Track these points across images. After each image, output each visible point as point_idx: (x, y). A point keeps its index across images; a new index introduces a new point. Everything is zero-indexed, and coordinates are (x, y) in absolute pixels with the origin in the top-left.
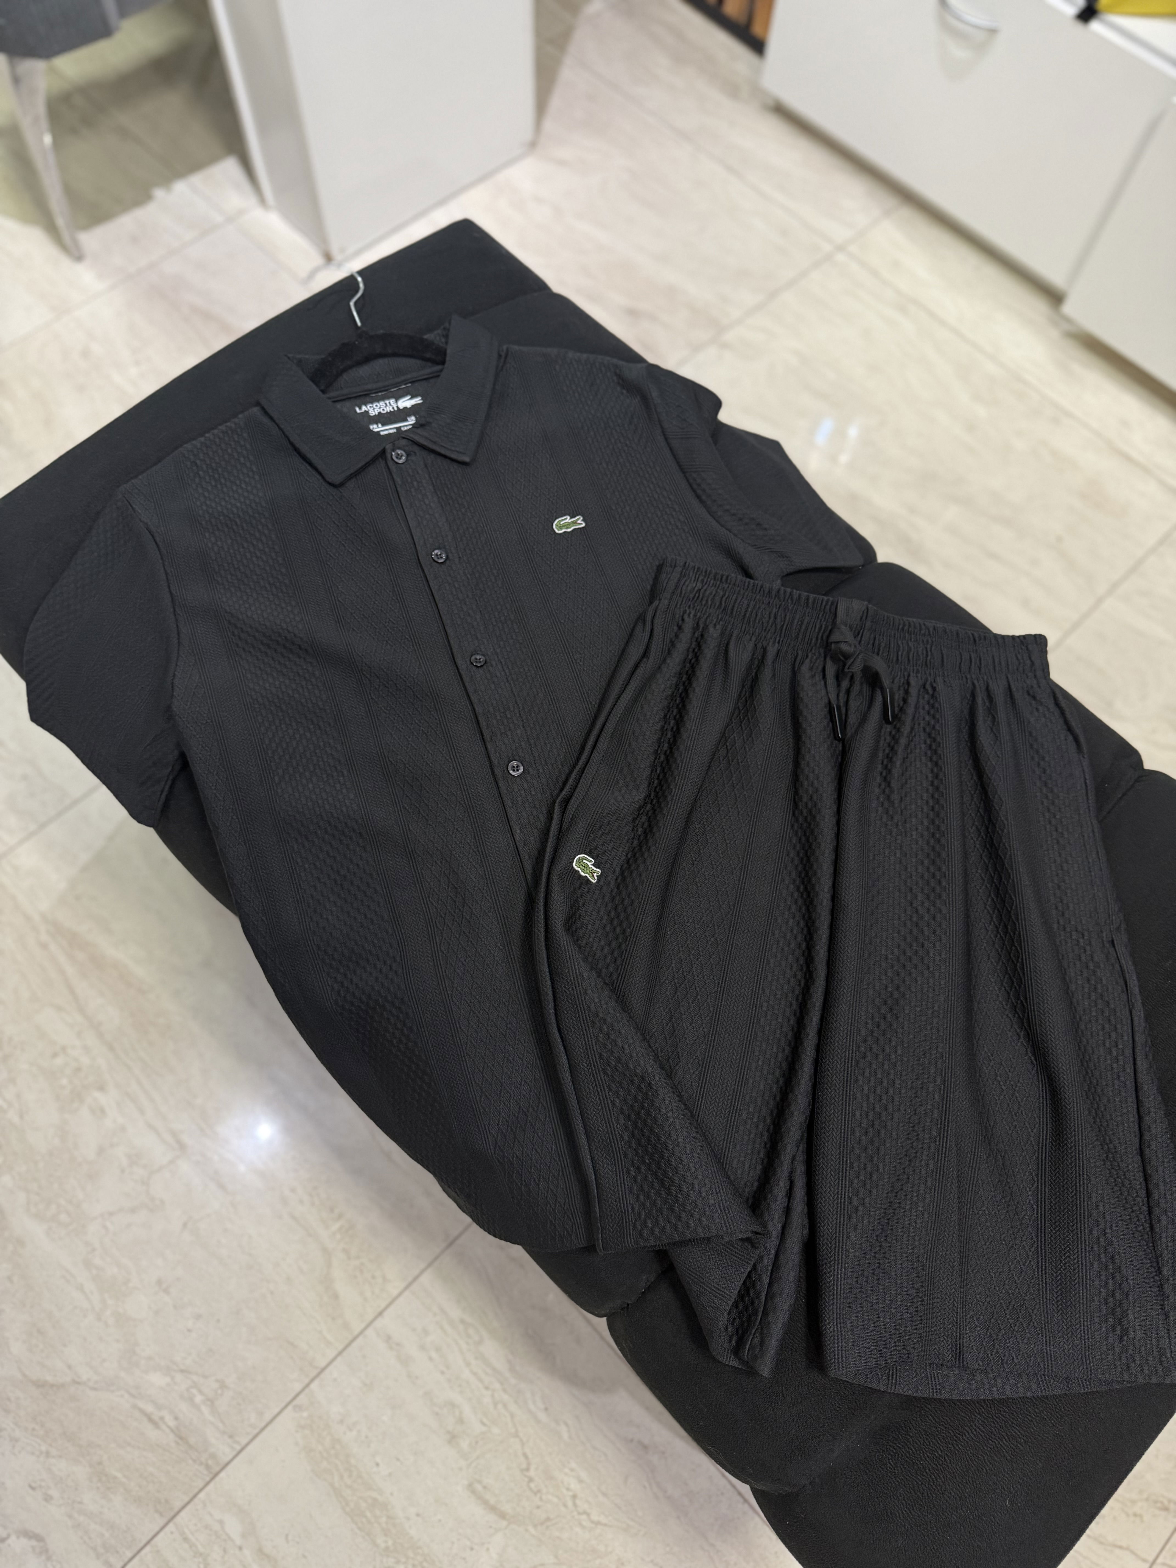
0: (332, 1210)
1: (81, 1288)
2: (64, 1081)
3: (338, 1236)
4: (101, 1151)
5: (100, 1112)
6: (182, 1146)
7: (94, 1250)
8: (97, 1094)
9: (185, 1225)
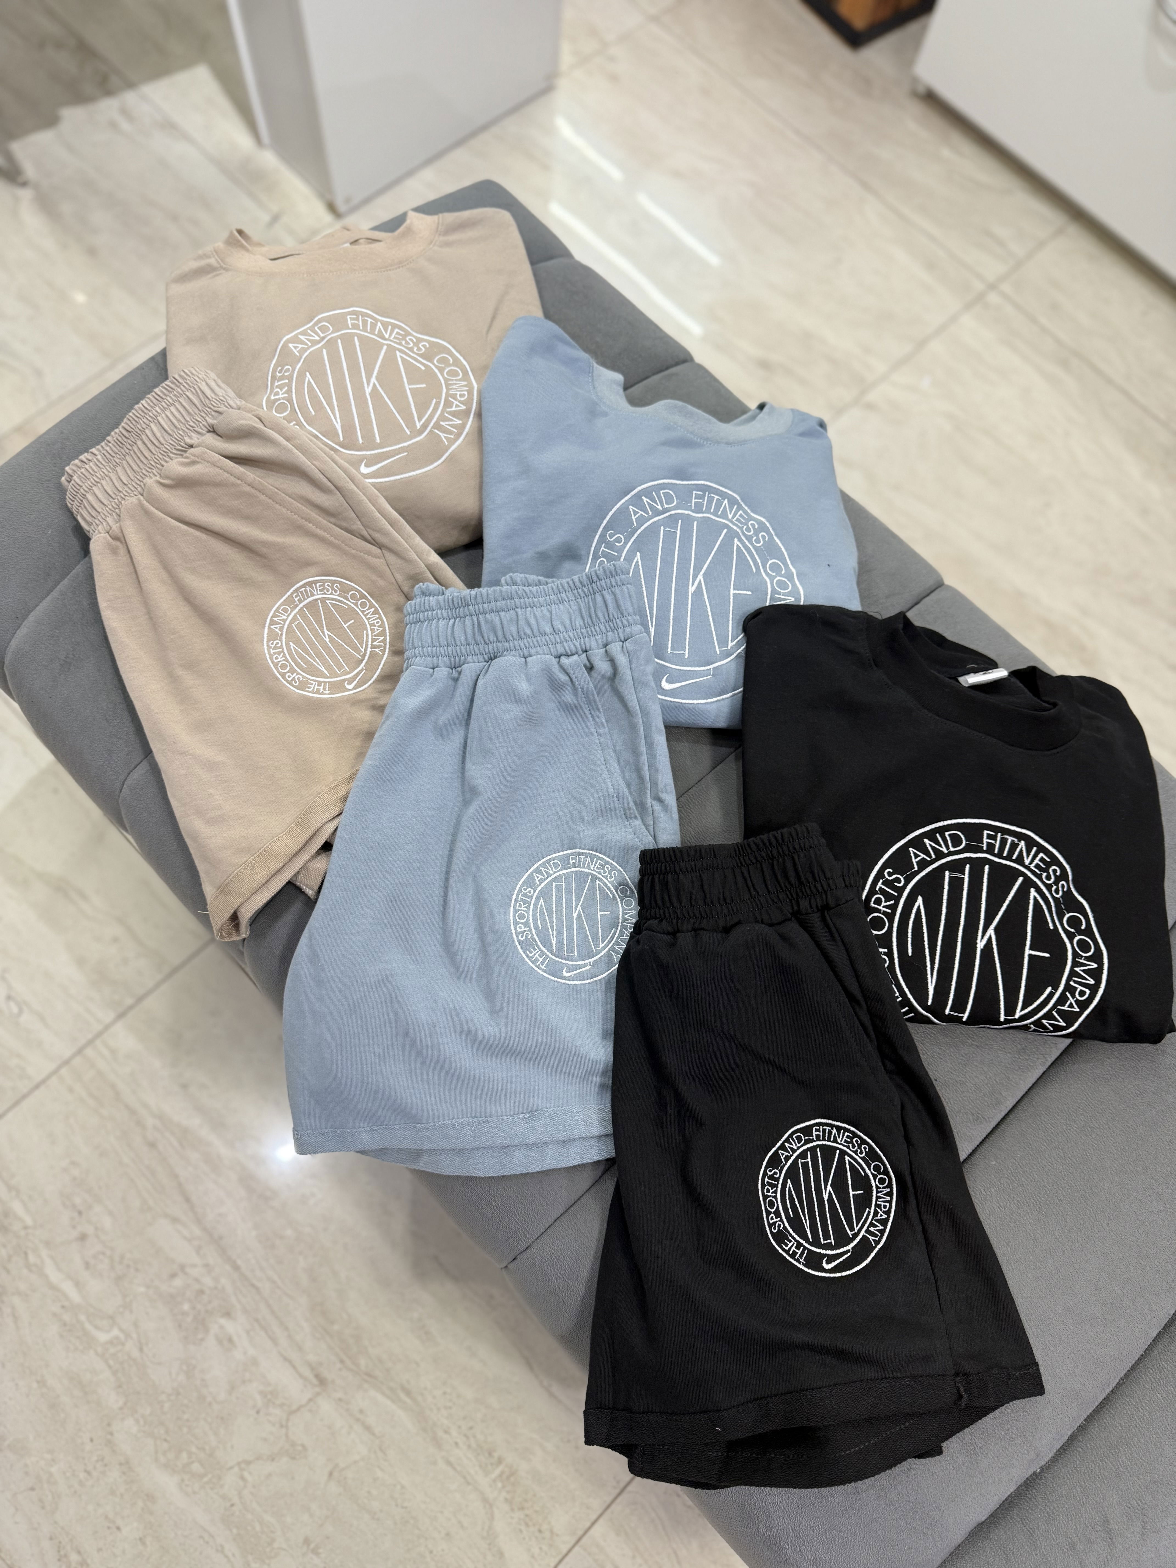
0: (490, 1454)
1: (221, 1550)
2: (186, 1307)
3: (499, 1485)
4: (232, 1388)
5: (227, 1342)
6: (322, 1381)
7: (232, 1505)
8: (223, 1321)
9: (331, 1474)
